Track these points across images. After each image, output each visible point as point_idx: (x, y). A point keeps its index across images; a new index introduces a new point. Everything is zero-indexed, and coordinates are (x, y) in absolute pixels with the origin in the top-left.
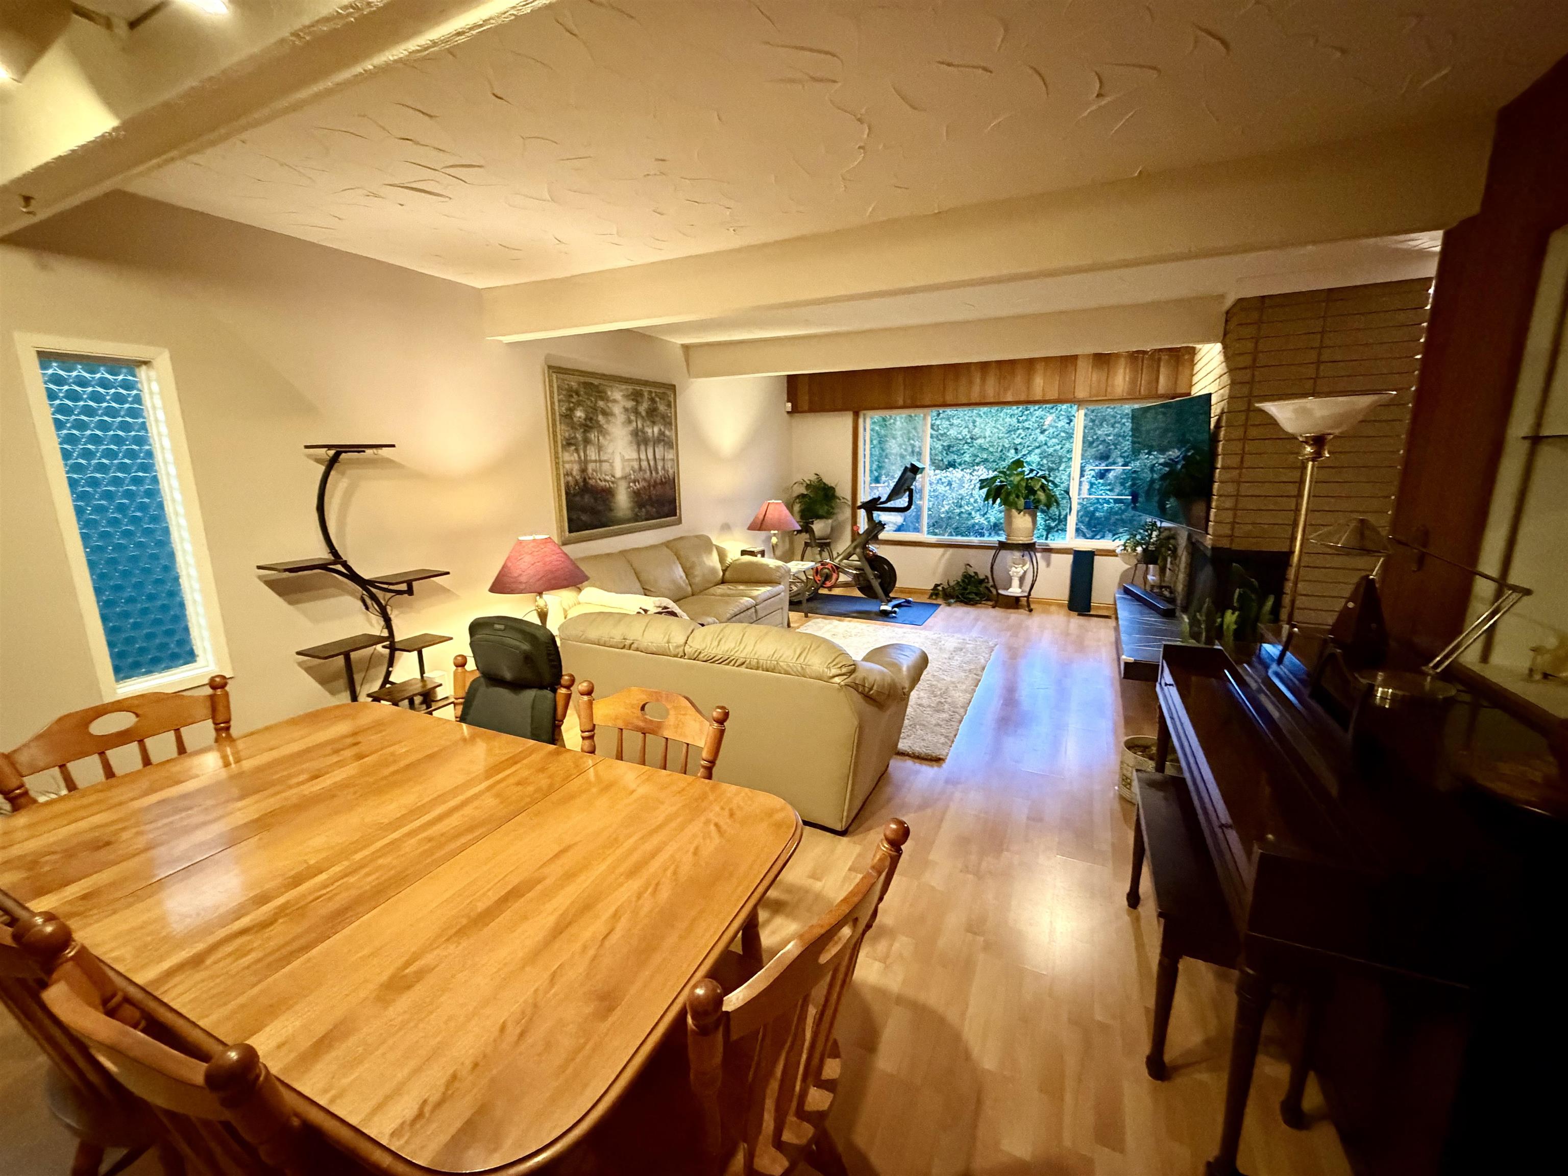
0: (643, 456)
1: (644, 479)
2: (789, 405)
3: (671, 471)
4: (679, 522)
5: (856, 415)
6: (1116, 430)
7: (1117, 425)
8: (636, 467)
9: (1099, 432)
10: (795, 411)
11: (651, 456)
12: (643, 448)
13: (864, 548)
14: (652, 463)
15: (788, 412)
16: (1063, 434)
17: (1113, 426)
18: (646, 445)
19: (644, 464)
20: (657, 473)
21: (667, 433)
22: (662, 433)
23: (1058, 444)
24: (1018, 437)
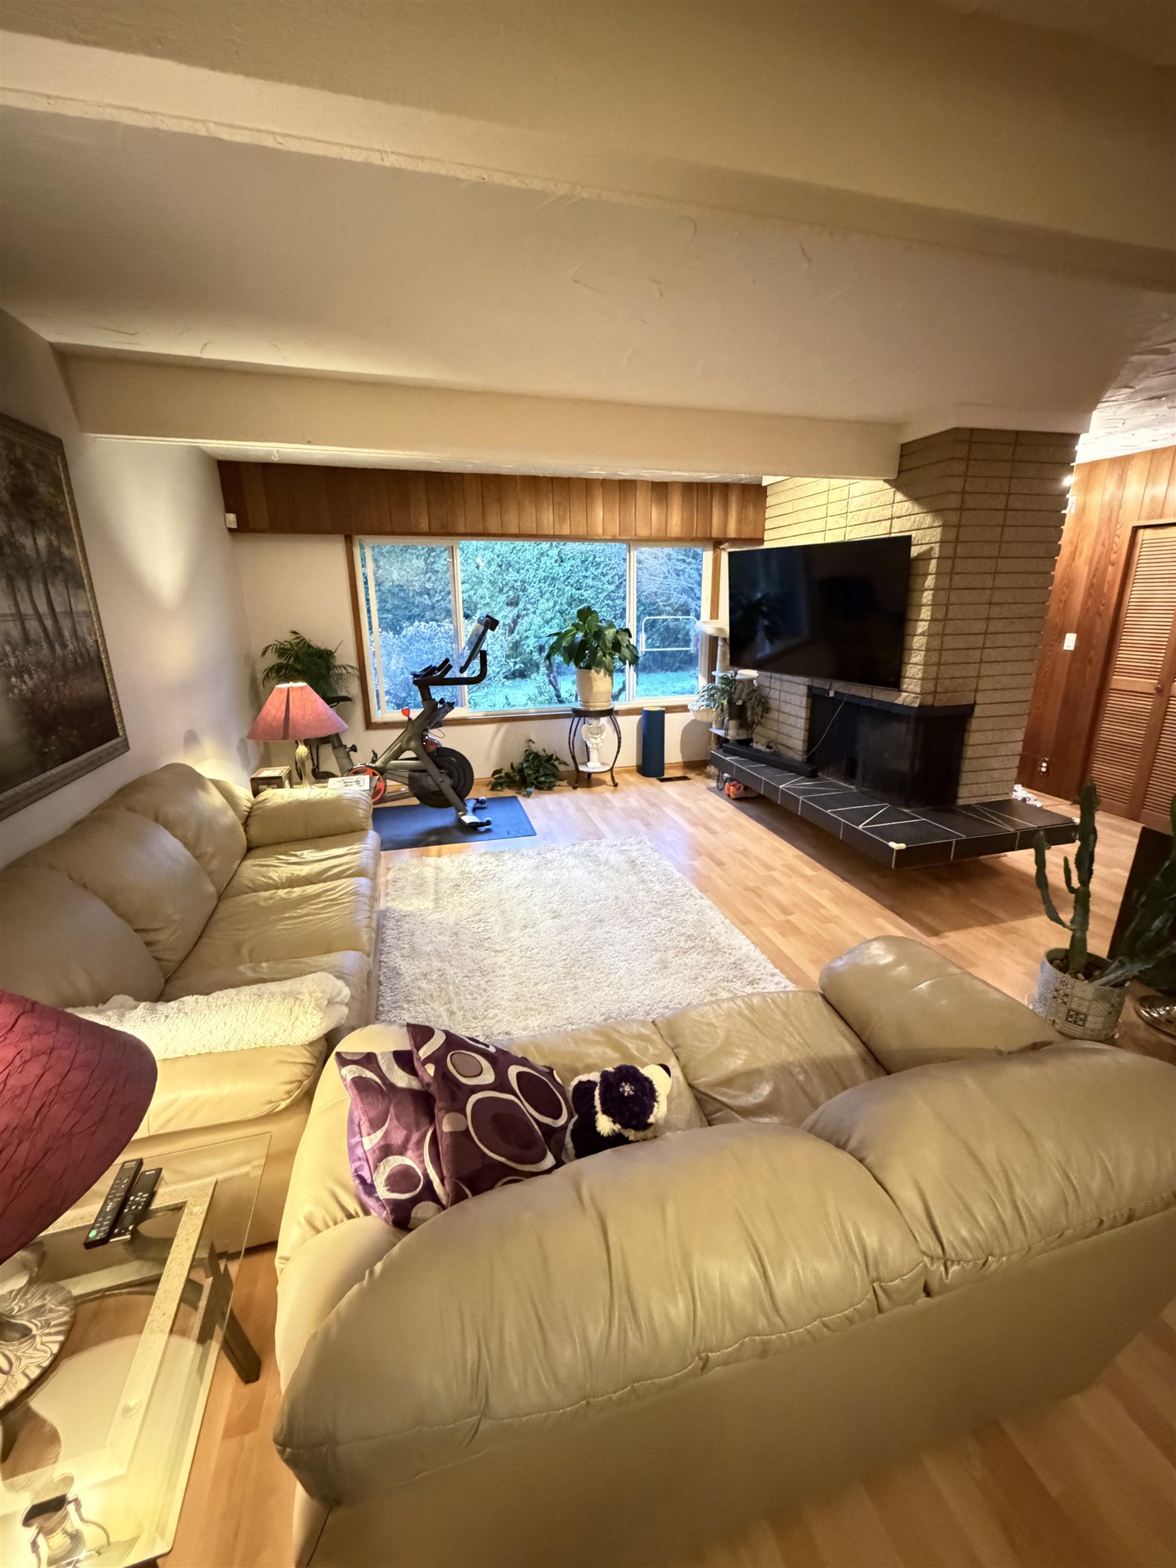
0: (26, 608)
1: (40, 664)
2: (232, 517)
3: (90, 641)
4: (126, 747)
5: (349, 541)
6: (522, 576)
7: (521, 571)
8: (16, 633)
9: (508, 578)
10: (244, 528)
11: (43, 608)
12: (21, 585)
13: (422, 738)
14: (49, 623)
15: (231, 530)
16: (474, 579)
17: (518, 572)
18: (27, 578)
19: (33, 626)
20: (64, 646)
21: (66, 552)
22: (54, 552)
23: (471, 589)
24: (428, 581)
